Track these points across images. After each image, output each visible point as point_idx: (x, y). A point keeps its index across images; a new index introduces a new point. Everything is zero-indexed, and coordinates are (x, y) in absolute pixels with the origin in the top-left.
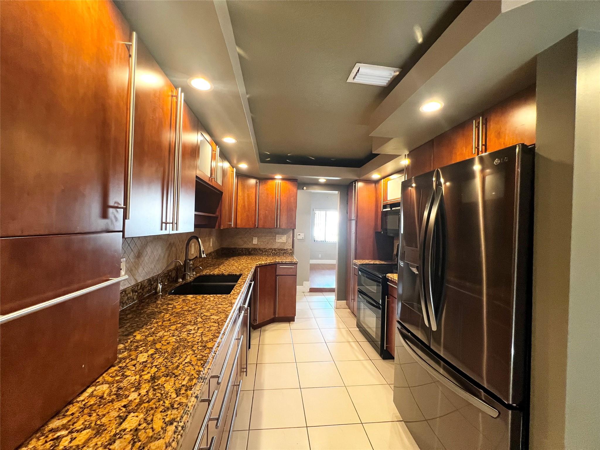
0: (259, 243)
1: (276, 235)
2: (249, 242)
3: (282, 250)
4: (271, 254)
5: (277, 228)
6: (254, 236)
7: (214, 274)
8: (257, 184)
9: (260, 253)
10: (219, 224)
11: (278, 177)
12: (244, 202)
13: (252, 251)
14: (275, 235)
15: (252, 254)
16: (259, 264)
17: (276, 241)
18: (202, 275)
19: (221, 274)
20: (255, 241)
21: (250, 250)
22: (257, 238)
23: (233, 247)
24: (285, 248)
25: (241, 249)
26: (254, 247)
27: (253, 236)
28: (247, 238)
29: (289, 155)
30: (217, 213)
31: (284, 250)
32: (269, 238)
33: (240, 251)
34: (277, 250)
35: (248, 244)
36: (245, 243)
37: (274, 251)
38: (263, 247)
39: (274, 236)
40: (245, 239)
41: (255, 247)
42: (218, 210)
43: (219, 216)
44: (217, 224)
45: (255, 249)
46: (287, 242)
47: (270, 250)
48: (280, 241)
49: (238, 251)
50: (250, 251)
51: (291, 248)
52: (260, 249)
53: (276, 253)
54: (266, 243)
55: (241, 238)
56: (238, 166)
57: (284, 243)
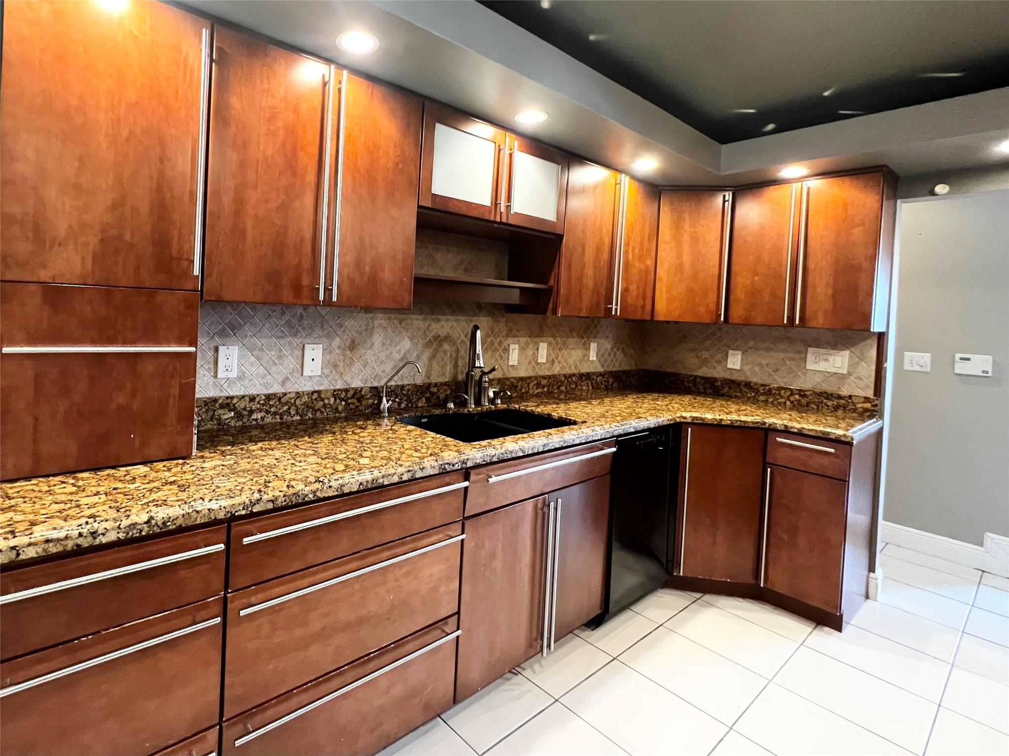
0: (746, 368)
1: (807, 350)
2: (716, 362)
3: (829, 396)
4: (785, 403)
5: (794, 325)
6: (732, 346)
7: (534, 412)
8: (726, 203)
9: (749, 395)
10: (553, 305)
11: (791, 170)
12: (679, 256)
13: (723, 387)
14: (803, 348)
15: (723, 395)
16: (694, 418)
17: (807, 368)
18: (513, 408)
19: (545, 414)
20: (735, 361)
21: (719, 383)
22: (740, 353)
23: (669, 370)
24: (844, 392)
25: (691, 379)
26: (729, 377)
27: (729, 347)
28: (710, 350)
29: (826, 94)
30: (552, 283)
31: (840, 397)
32: (782, 355)
33: (689, 382)
34: (808, 393)
35: (714, 368)
36: (705, 362)
37: (797, 397)
38: (761, 382)
39: (799, 352)
40: (705, 355)
41: (735, 377)
42: (553, 274)
43: (555, 289)
44: (551, 305)
45: (732, 382)
46: (849, 374)
47: (783, 391)
48: (822, 366)
49: (683, 382)
50: (718, 387)
51: (870, 393)
52: (748, 385)
53: (804, 401)
54: (770, 371)
55: (694, 350)
56: (632, 166)
57: (842, 378)
